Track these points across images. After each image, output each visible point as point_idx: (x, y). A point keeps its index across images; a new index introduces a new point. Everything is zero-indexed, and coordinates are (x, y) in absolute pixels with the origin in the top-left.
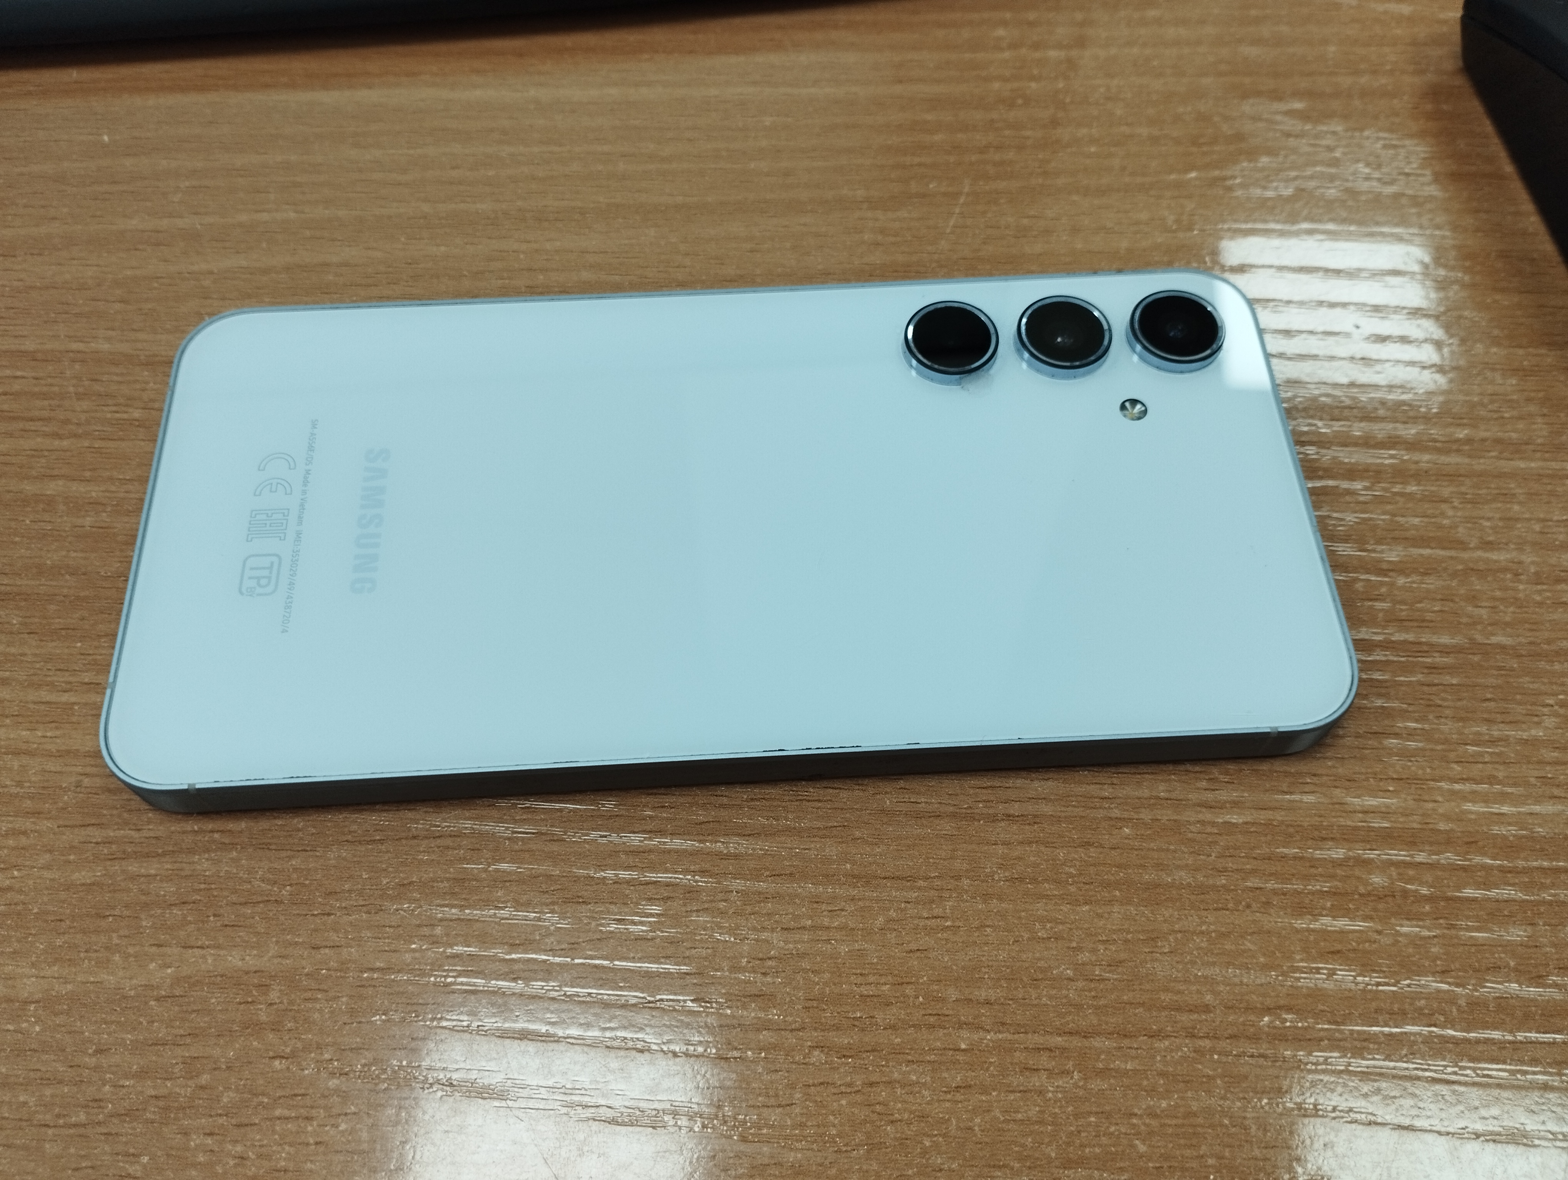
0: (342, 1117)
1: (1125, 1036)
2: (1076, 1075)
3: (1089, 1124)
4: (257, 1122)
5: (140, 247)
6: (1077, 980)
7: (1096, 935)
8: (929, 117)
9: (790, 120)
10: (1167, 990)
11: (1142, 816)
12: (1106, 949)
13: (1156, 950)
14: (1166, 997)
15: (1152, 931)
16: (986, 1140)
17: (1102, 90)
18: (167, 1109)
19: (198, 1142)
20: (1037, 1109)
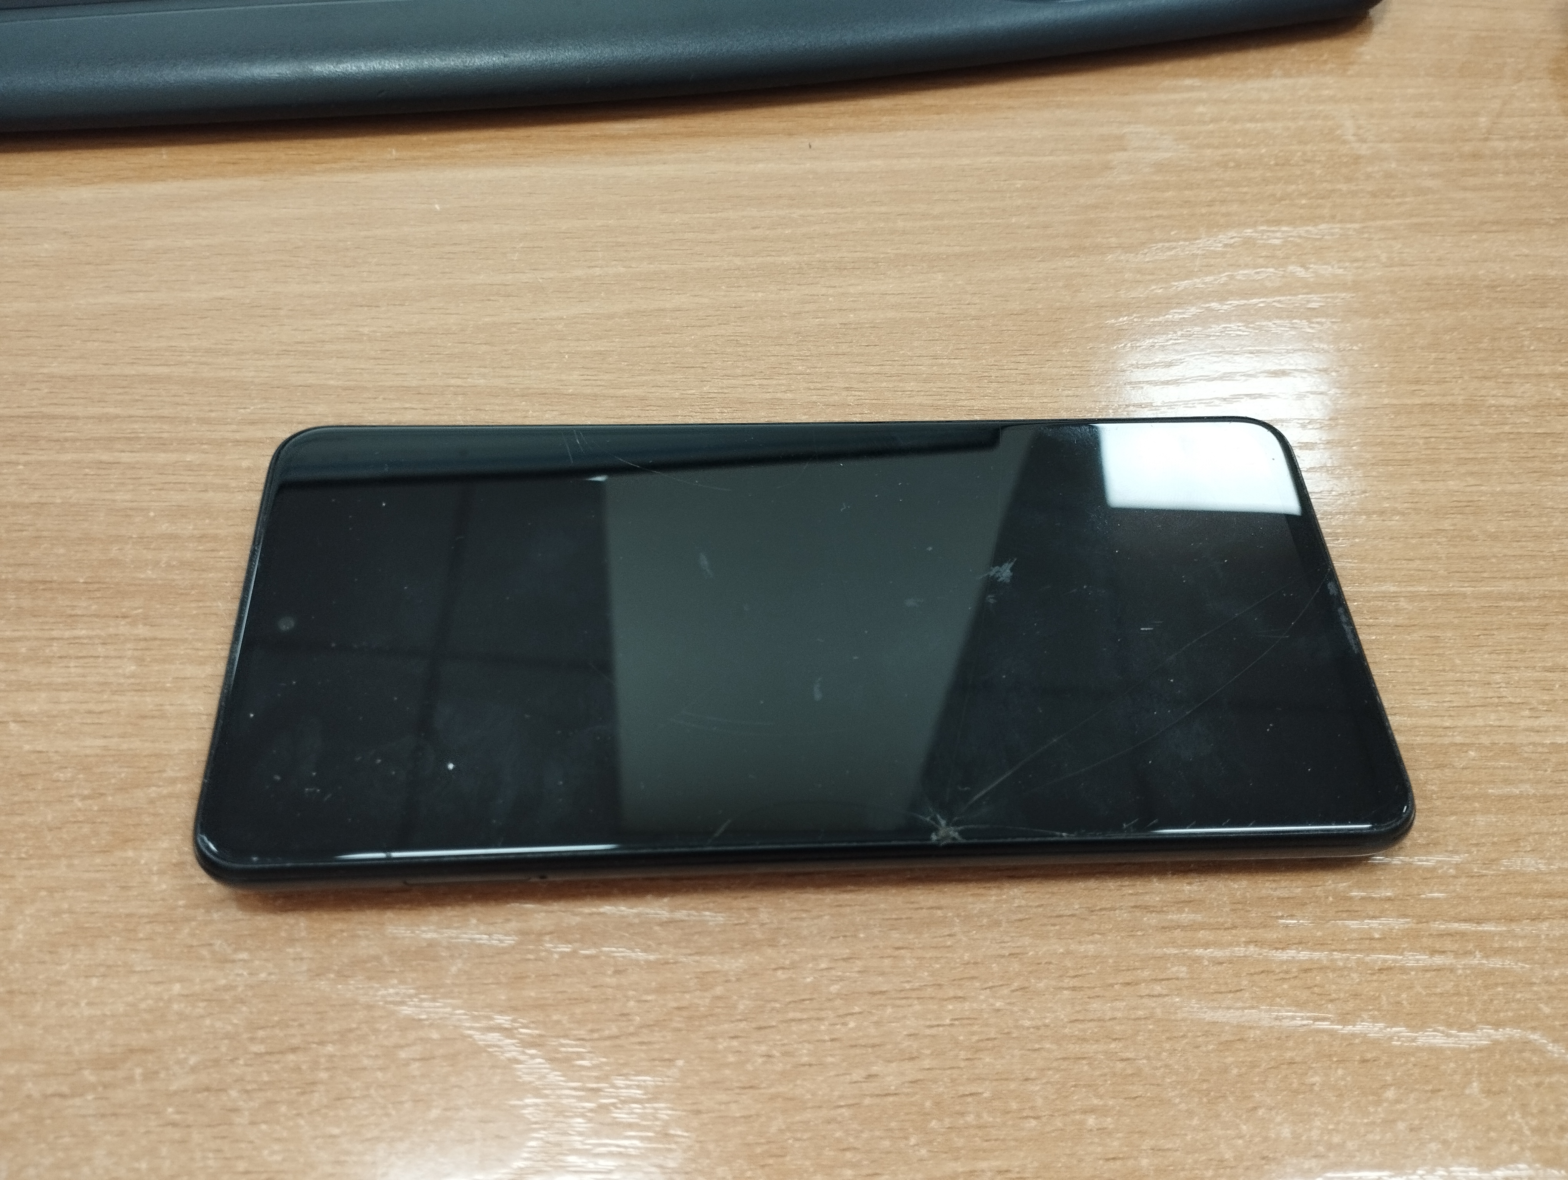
0: (850, 1016)
1: (1511, 920)
2: (1478, 954)
3: (1498, 993)
4: (774, 1024)
5: (492, 298)
6: (1461, 877)
7: (1467, 839)
8: (1157, 178)
9: (1037, 182)
10: (1536, 881)
11: (1481, 741)
12: (1478, 851)
13: (1520, 849)
14: (1538, 887)
15: (1514, 834)
16: (1415, 1011)
17: (1299, 154)
18: (690, 1018)
19: (725, 1044)
20: (1452, 983)
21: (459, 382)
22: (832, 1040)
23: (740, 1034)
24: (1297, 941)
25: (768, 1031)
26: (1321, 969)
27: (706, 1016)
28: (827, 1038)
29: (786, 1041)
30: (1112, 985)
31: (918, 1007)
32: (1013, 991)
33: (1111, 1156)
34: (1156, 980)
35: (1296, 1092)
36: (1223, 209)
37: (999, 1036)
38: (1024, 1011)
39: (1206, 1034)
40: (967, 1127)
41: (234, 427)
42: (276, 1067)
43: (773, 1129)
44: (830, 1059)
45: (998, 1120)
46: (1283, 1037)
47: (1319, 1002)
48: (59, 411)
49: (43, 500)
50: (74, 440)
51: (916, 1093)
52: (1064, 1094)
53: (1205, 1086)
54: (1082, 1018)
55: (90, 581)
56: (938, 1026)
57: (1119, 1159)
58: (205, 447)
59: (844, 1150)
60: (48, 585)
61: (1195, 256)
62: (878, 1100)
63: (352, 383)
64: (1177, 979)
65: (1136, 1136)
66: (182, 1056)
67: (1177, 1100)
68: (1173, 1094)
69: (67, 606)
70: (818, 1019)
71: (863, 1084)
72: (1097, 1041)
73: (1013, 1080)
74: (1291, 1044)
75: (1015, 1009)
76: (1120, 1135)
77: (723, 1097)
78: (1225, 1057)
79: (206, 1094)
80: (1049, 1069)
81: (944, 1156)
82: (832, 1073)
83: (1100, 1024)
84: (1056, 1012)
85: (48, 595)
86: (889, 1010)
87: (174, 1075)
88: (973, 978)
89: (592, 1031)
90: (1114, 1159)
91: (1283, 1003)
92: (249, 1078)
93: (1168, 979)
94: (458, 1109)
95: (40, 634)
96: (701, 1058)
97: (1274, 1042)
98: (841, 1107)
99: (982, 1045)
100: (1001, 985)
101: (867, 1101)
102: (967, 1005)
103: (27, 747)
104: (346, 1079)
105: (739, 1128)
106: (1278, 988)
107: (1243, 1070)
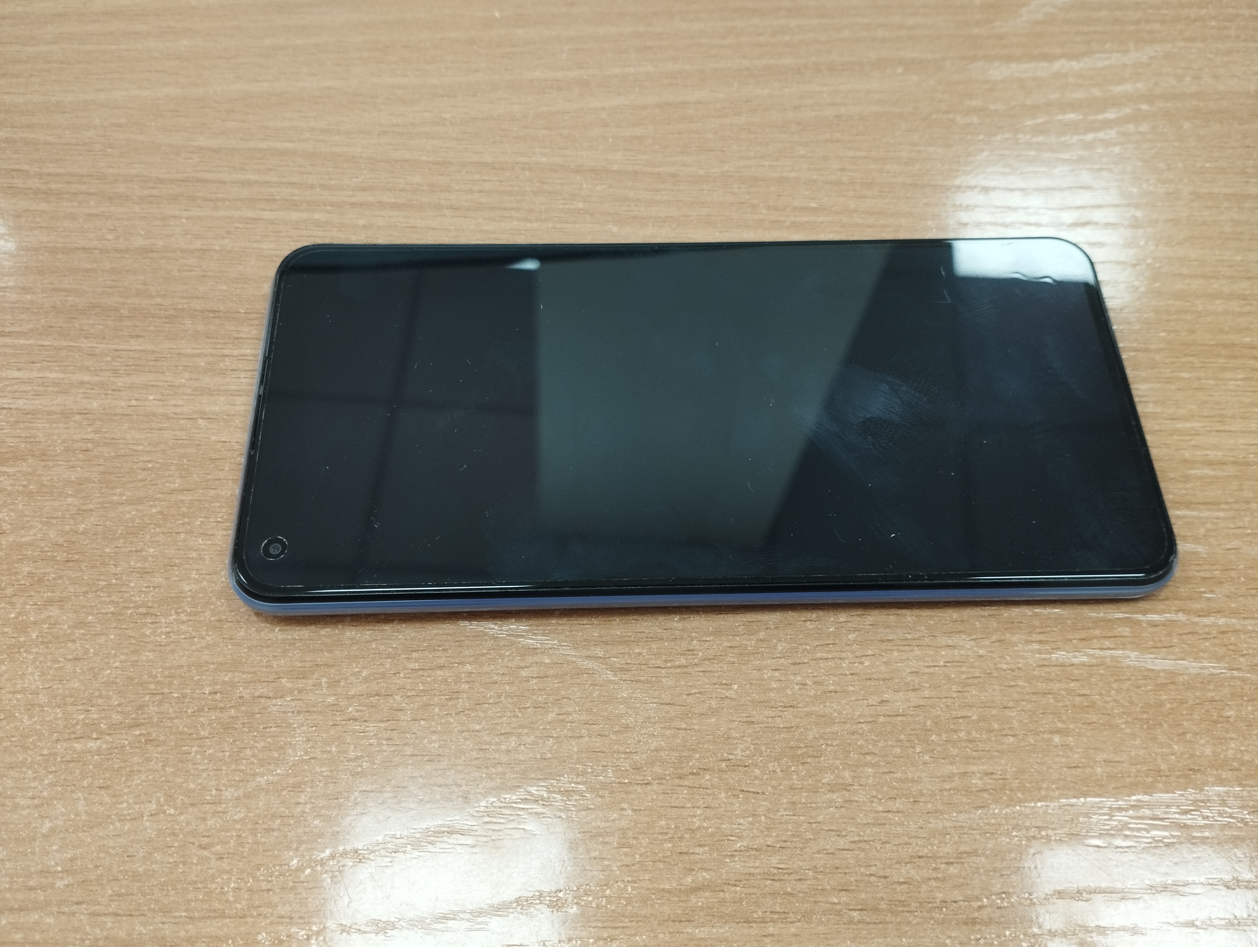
21: (525, 159)
22: (852, 674)
23: (780, 668)
24: (1215, 610)
25: (801, 665)
26: (1235, 631)
27: (753, 654)
28: (848, 673)
29: (816, 674)
30: (1071, 640)
31: (918, 652)
32: (992, 642)
33: (1073, 765)
34: (1105, 637)
35: (1216, 722)
36: (1148, 27)
37: (982, 675)
38: (1002, 657)
39: (1145, 678)
40: (960, 741)
41: (350, 193)
42: (428, 679)
43: (810, 737)
44: (851, 688)
45: (984, 736)
46: (1206, 681)
47: (1234, 656)
48: (209, 176)
49: (205, 248)
50: (224, 200)
51: (919, 715)
52: (1036, 719)
53: (1145, 716)
54: (1047, 664)
55: (249, 311)
56: (934, 666)
57: (1079, 767)
58: (329, 208)
59: (866, 754)
60: (217, 314)
61: (1126, 66)
62: (889, 719)
63: (440, 159)
64: (1122, 637)
65: (1092, 751)
66: (357, 670)
67: (1124, 726)
68: (1120, 721)
69: (234, 331)
70: (840, 658)
71: (878, 708)
72: (1060, 681)
73: (994, 707)
74: (1211, 687)
75: (995, 656)
76: (1079, 750)
77: (771, 713)
78: (1161, 695)
79: (376, 698)
80: (1023, 701)
81: (943, 761)
82: (852, 699)
83: (1063, 668)
84: (1026, 659)
85: (218, 321)
86: (896, 654)
87: (351, 684)
88: (960, 632)
89: (666, 661)
90: (1075, 767)
91: (1205, 656)
92: (408, 687)
93: (1115, 637)
94: (568, 714)
95: (214, 351)
96: (751, 684)
97: (1198, 685)
98: (862, 723)
99: (969, 681)
100: (982, 638)
101: (881, 719)
102: (956, 652)
103: (214, 438)
104: (482, 690)
105: (782, 736)
106: (1202, 646)
107: (1175, 705)
